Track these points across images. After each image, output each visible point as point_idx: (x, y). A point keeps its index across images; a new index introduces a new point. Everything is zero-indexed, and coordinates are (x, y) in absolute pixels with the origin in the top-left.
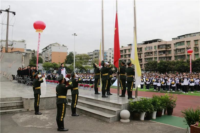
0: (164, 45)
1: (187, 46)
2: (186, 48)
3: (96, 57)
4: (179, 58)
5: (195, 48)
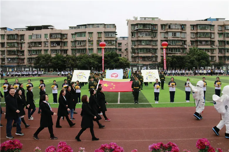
0: (59, 34)
1: (89, 38)
2: (87, 40)
4: (78, 52)
5: (98, 42)
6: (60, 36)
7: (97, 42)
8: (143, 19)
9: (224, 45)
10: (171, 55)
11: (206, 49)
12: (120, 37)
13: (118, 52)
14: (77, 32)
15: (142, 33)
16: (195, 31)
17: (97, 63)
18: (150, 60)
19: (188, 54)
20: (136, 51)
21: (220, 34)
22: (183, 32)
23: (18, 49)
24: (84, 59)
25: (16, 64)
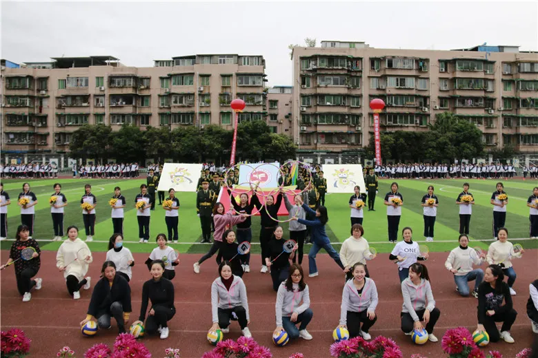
0: (129, 77)
1: (202, 89)
2: (197, 93)
4: (175, 122)
5: (222, 97)
6: (132, 82)
7: (220, 99)
8: (329, 45)
9: (516, 107)
10: (393, 130)
11: (474, 118)
12: (275, 87)
13: (269, 122)
14: (172, 73)
15: (326, 77)
16: (449, 76)
17: (220, 146)
18: (343, 141)
19: (432, 128)
20: (312, 120)
21: (507, 83)
22: (423, 75)
23: (32, 111)
24: (188, 137)
25: (27, 146)
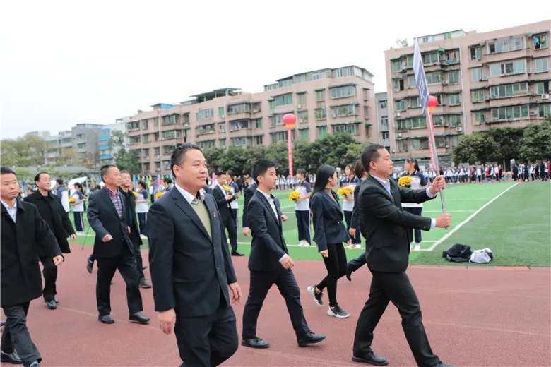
0: (243, 104)
1: (299, 107)
2: (296, 110)
3: (80, 145)
5: (318, 112)
6: (245, 108)
7: (316, 114)
8: (421, 40)
20: (407, 125)
22: (541, 54)
23: (179, 142)
